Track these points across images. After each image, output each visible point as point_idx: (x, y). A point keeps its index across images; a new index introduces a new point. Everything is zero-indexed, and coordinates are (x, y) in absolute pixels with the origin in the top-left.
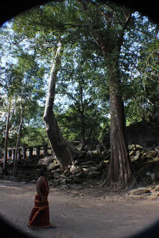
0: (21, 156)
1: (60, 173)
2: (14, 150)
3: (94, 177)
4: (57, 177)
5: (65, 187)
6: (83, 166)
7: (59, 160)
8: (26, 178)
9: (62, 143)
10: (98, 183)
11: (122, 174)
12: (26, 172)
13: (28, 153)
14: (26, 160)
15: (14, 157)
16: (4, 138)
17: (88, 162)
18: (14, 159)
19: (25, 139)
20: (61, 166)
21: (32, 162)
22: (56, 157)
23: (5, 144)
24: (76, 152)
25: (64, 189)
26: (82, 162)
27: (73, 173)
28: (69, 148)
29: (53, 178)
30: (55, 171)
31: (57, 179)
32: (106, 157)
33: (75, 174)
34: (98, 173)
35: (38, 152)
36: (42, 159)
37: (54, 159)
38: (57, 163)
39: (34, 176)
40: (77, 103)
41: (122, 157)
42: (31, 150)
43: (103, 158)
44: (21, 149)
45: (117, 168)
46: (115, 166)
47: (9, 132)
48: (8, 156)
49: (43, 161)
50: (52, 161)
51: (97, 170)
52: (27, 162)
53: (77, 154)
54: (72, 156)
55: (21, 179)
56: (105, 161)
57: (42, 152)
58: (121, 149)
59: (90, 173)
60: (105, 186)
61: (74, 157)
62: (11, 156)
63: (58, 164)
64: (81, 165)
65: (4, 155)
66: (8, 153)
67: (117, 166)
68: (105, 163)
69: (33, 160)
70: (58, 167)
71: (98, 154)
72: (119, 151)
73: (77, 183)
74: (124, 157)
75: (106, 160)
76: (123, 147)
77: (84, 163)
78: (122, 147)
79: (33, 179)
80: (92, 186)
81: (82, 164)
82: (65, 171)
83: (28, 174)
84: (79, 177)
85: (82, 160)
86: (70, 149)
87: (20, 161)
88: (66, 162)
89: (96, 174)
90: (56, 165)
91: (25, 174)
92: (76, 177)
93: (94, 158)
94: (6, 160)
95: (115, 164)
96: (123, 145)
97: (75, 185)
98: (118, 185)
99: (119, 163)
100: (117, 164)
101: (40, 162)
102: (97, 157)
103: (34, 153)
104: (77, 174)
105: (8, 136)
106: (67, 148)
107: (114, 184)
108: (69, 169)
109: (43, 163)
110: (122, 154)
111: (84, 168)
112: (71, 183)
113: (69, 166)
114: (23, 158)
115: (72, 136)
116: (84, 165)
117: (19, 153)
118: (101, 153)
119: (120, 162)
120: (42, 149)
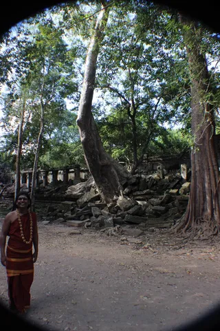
0: (39, 183)
1: (101, 207)
2: (30, 174)
3: (157, 214)
4: (98, 213)
5: (115, 231)
6: (137, 198)
7: (99, 187)
8: (48, 216)
9: (105, 162)
10: (165, 225)
11: (209, 211)
12: (48, 205)
13: (50, 178)
14: (48, 188)
15: (30, 184)
16: (15, 156)
17: (145, 191)
18: (30, 187)
19: (46, 158)
20: (103, 197)
21: (57, 191)
22: (94, 182)
23: (16, 164)
24: (125, 175)
25: (114, 233)
26: (135, 191)
27: (122, 208)
28: (115, 169)
29: (90, 215)
30: (93, 204)
31: (97, 216)
32: (172, 185)
33: (126, 209)
34: (163, 208)
35: (66, 176)
36: (73, 186)
37: (91, 186)
38: (96, 192)
39: (60, 212)
40: (126, 103)
41: (210, 183)
42: (55, 174)
43: (168, 186)
44: (39, 172)
45: (202, 202)
46: (198, 198)
47: (23, 147)
48: (21, 182)
49: (74, 190)
50: (88, 189)
51: (161, 204)
52: (49, 190)
53: (128, 179)
54: (120, 181)
55: (42, 216)
56: (171, 191)
57: (71, 176)
58: (209, 169)
59: (150, 209)
60: (183, 230)
61: (124, 183)
62: (26, 182)
63: (97, 194)
64: (134, 196)
65: (16, 182)
66: (21, 178)
67: (202, 198)
68: (172, 194)
69: (59, 189)
70: (98, 198)
71: (160, 179)
72: (206, 175)
73: (132, 223)
74: (213, 183)
75: (173, 189)
76: (213, 166)
77: (139, 193)
78: (211, 168)
79: (60, 217)
80: (157, 230)
81: (135, 194)
82: (109, 205)
83: (52, 210)
84: (133, 214)
85: (136, 187)
86: (117, 171)
87: (39, 189)
88: (110, 190)
89: (160, 211)
90: (95, 195)
91: (47, 209)
92: (128, 213)
93: (153, 185)
94: (19, 188)
95: (198, 195)
96: (212, 164)
97: (128, 226)
98: (205, 229)
99: (204, 193)
100: (201, 194)
101: (69, 190)
102: (159, 184)
103: (60, 177)
104: (130, 210)
105: (20, 153)
106: (113, 170)
107: (199, 227)
108: (115, 201)
109: (75, 193)
110: (210, 179)
111: (139, 200)
112: (121, 224)
113: (115, 198)
114: (43, 185)
115: (116, 153)
116: (139, 195)
117: (38, 178)
118: (164, 178)
119: (207, 191)
120: (72, 172)
